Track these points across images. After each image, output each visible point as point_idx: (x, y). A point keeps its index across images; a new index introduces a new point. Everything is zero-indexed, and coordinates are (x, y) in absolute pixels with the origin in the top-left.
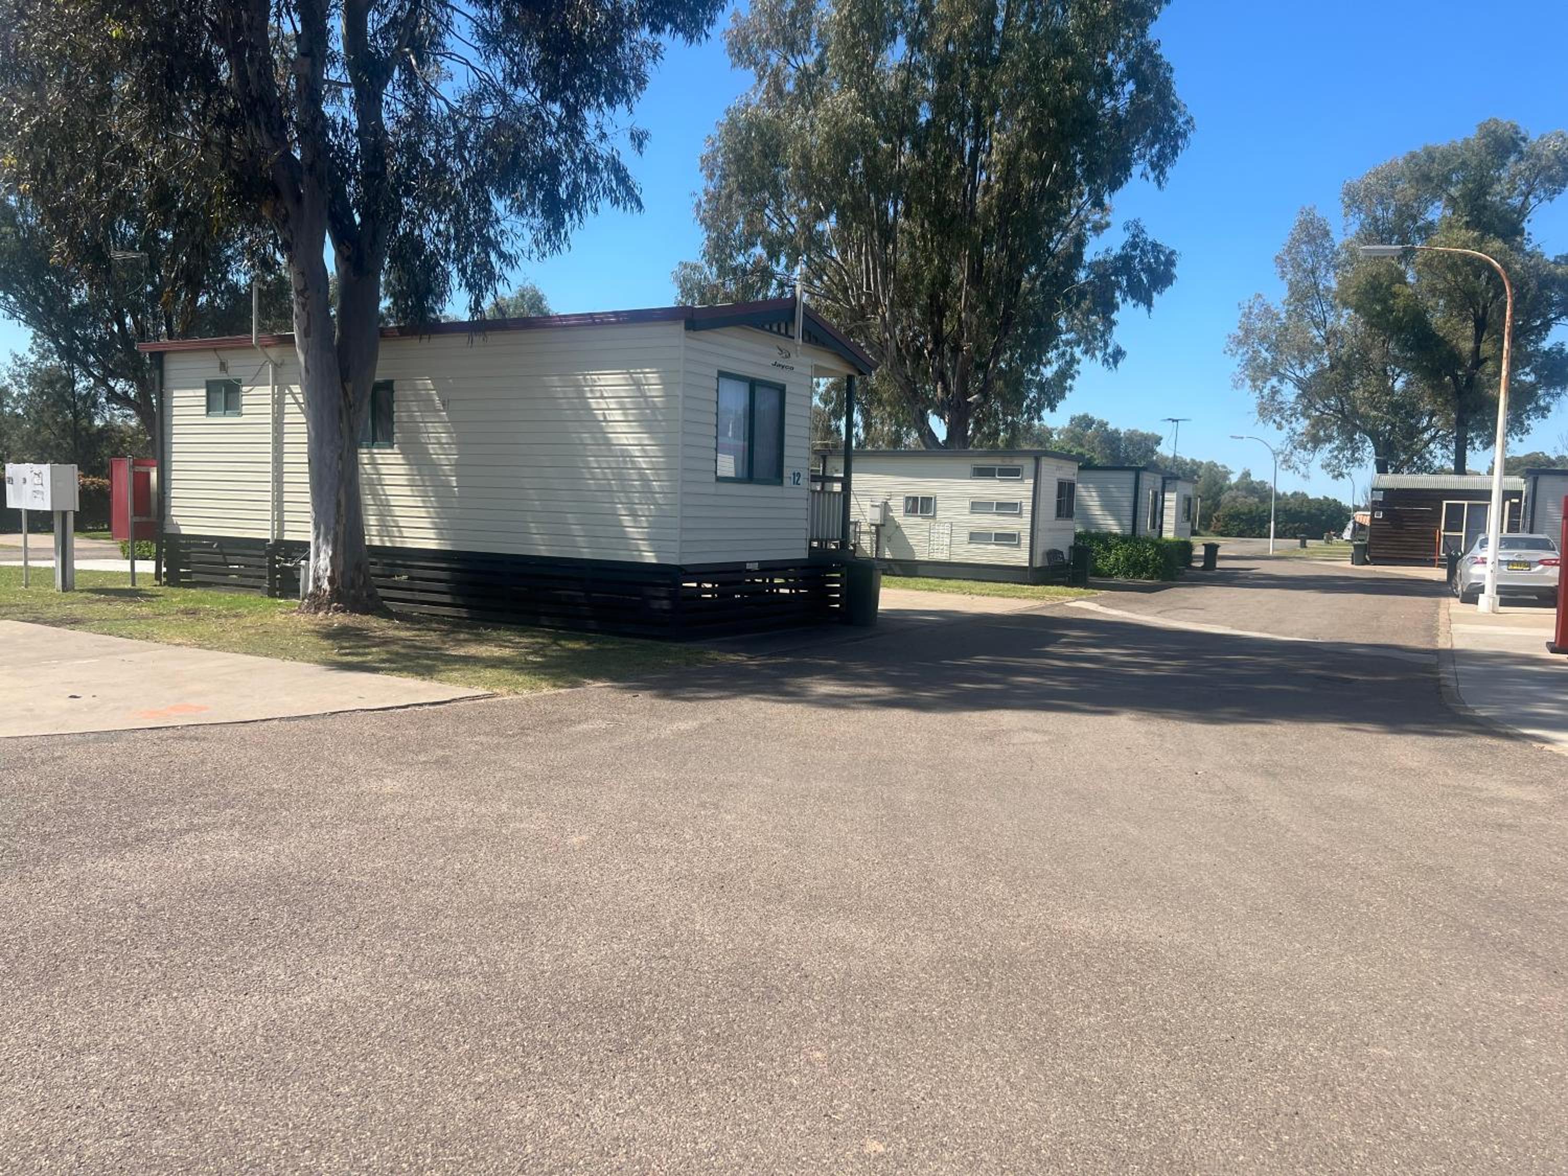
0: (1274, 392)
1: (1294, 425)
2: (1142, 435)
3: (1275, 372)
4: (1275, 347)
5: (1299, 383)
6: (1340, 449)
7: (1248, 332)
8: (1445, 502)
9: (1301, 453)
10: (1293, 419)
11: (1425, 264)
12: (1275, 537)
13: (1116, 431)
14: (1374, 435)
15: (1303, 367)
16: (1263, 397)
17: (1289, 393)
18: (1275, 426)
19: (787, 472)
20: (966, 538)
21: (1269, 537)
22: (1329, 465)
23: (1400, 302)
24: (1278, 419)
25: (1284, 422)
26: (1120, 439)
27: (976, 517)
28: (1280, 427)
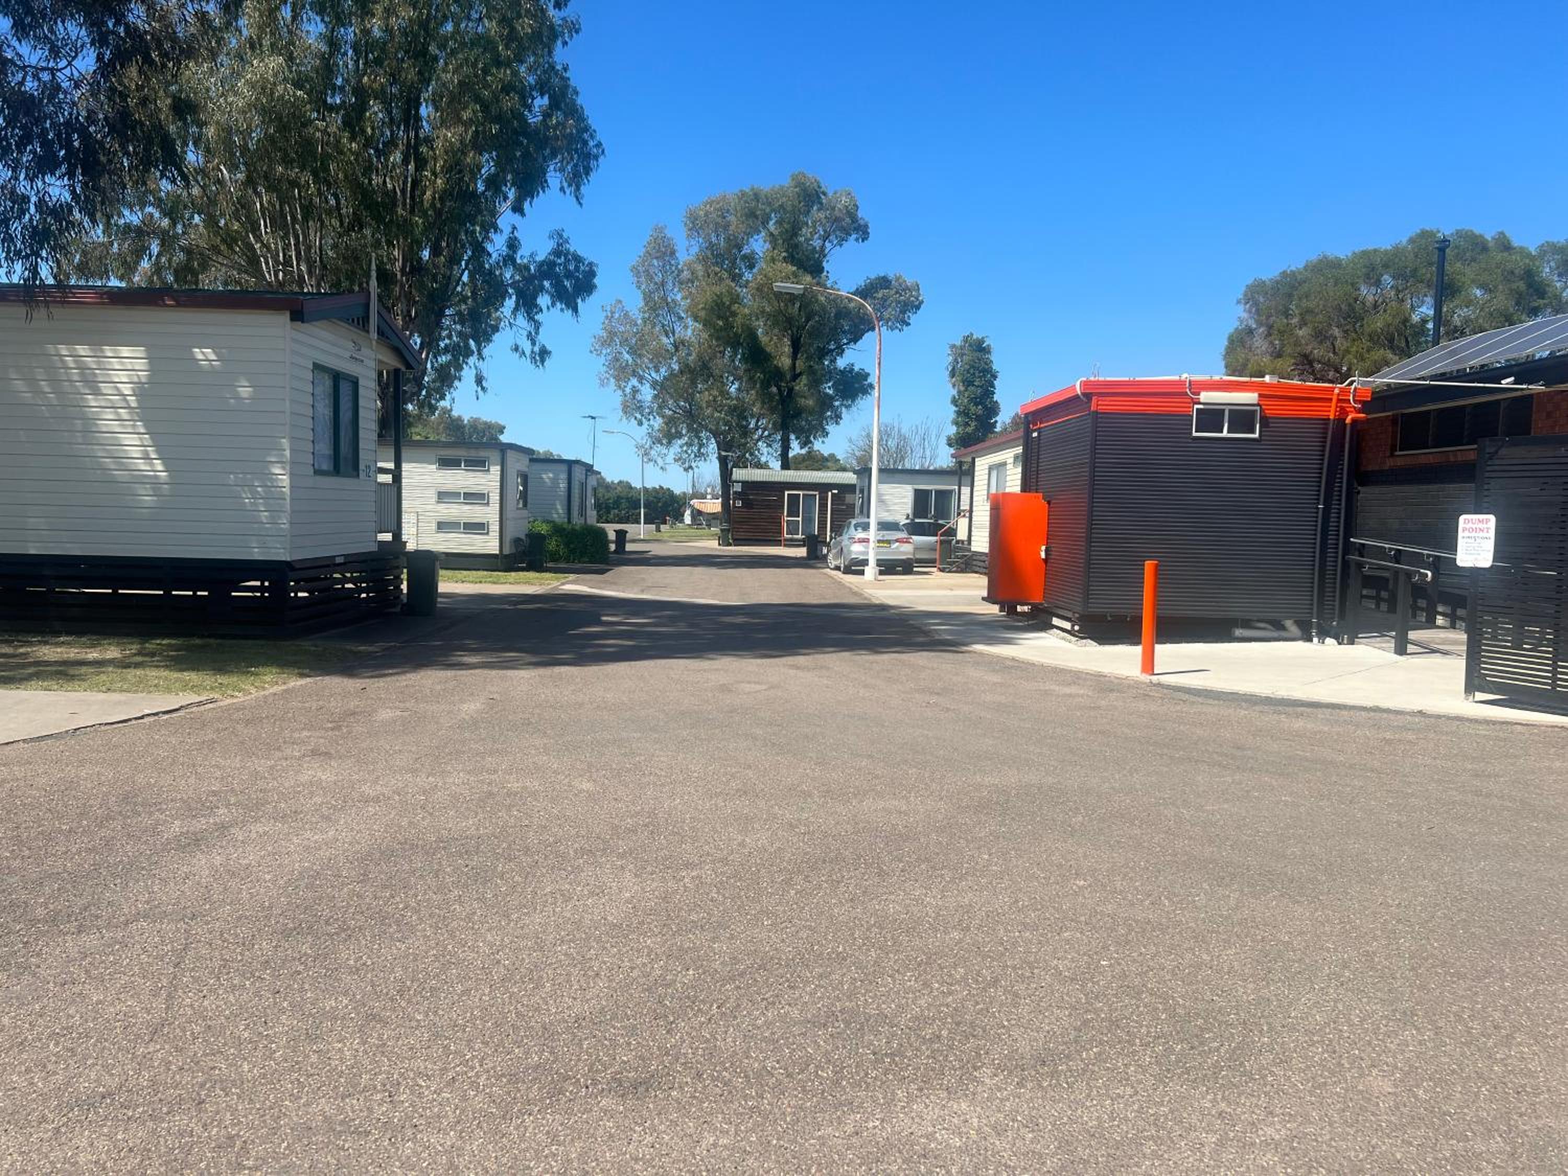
0: (635, 391)
1: (652, 422)
2: (486, 423)
3: (634, 374)
4: (633, 351)
5: (654, 384)
6: (689, 444)
7: (612, 334)
8: (786, 493)
9: (658, 448)
10: (651, 417)
11: (758, 289)
12: (645, 523)
13: (459, 419)
14: (716, 434)
15: (657, 371)
16: (625, 395)
17: (647, 394)
18: (636, 422)
19: (362, 466)
20: (434, 526)
21: (639, 523)
22: (680, 459)
23: (739, 320)
24: (639, 416)
25: (644, 420)
26: (464, 427)
27: (442, 506)
28: (640, 423)
